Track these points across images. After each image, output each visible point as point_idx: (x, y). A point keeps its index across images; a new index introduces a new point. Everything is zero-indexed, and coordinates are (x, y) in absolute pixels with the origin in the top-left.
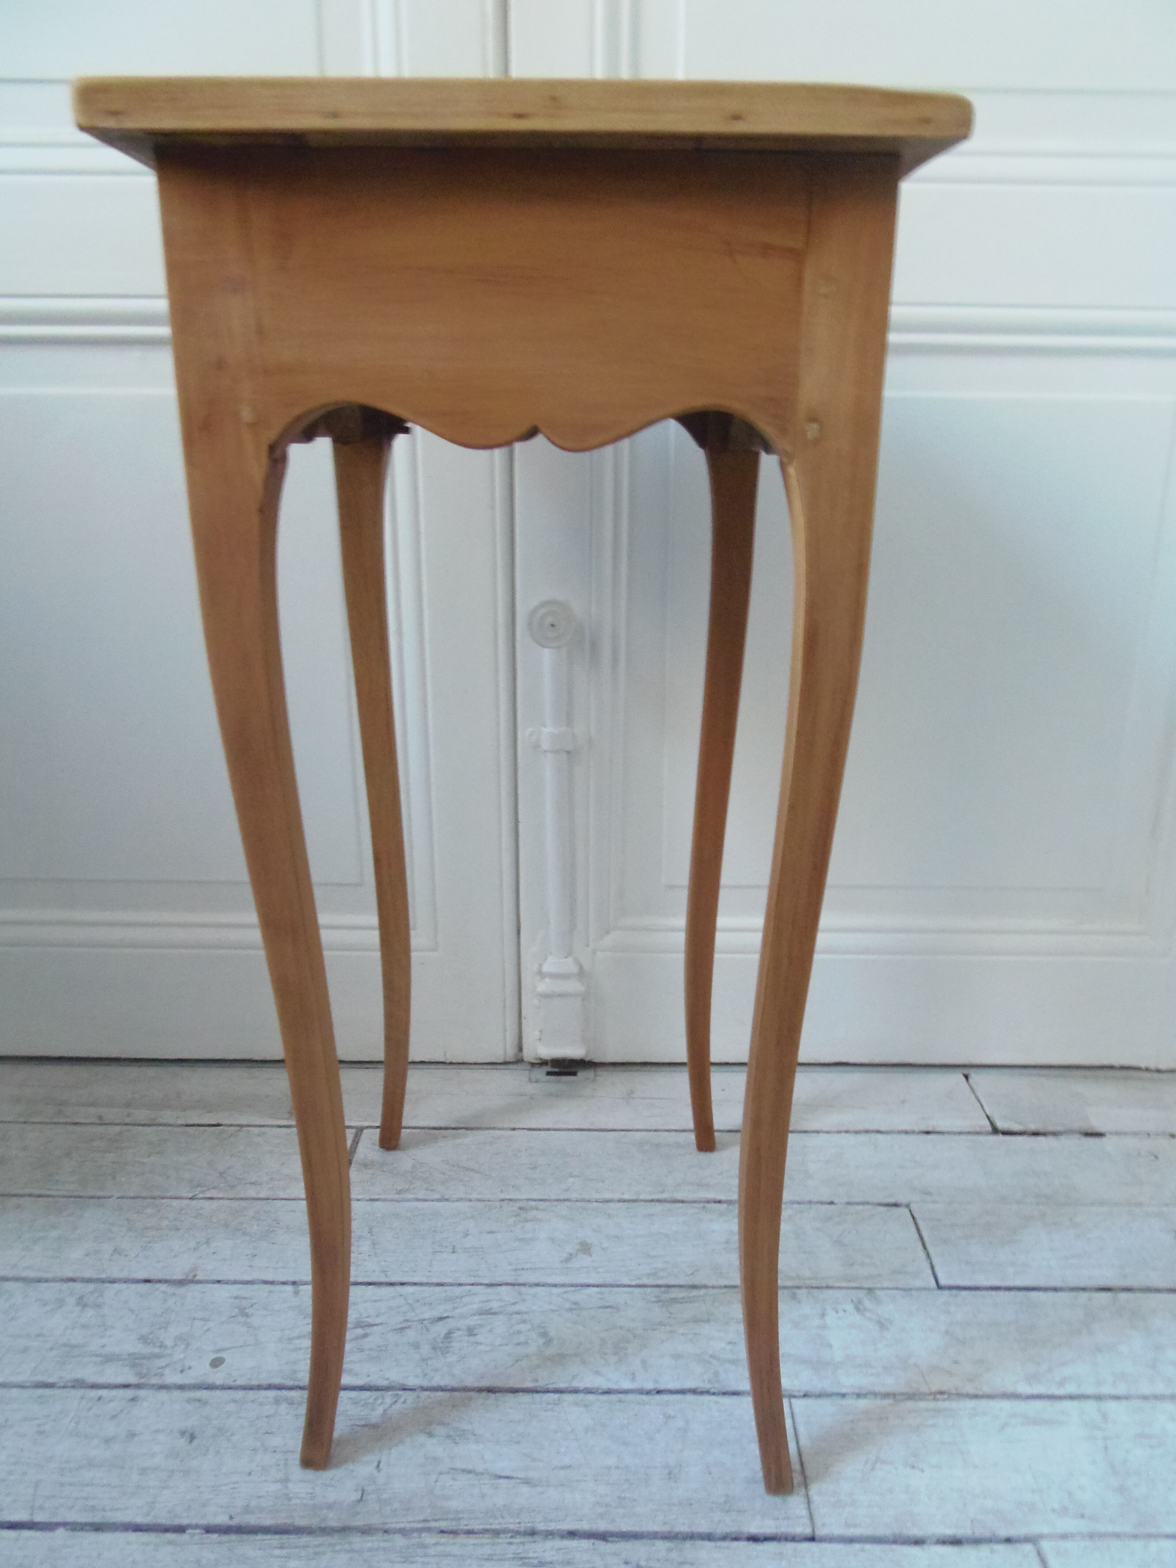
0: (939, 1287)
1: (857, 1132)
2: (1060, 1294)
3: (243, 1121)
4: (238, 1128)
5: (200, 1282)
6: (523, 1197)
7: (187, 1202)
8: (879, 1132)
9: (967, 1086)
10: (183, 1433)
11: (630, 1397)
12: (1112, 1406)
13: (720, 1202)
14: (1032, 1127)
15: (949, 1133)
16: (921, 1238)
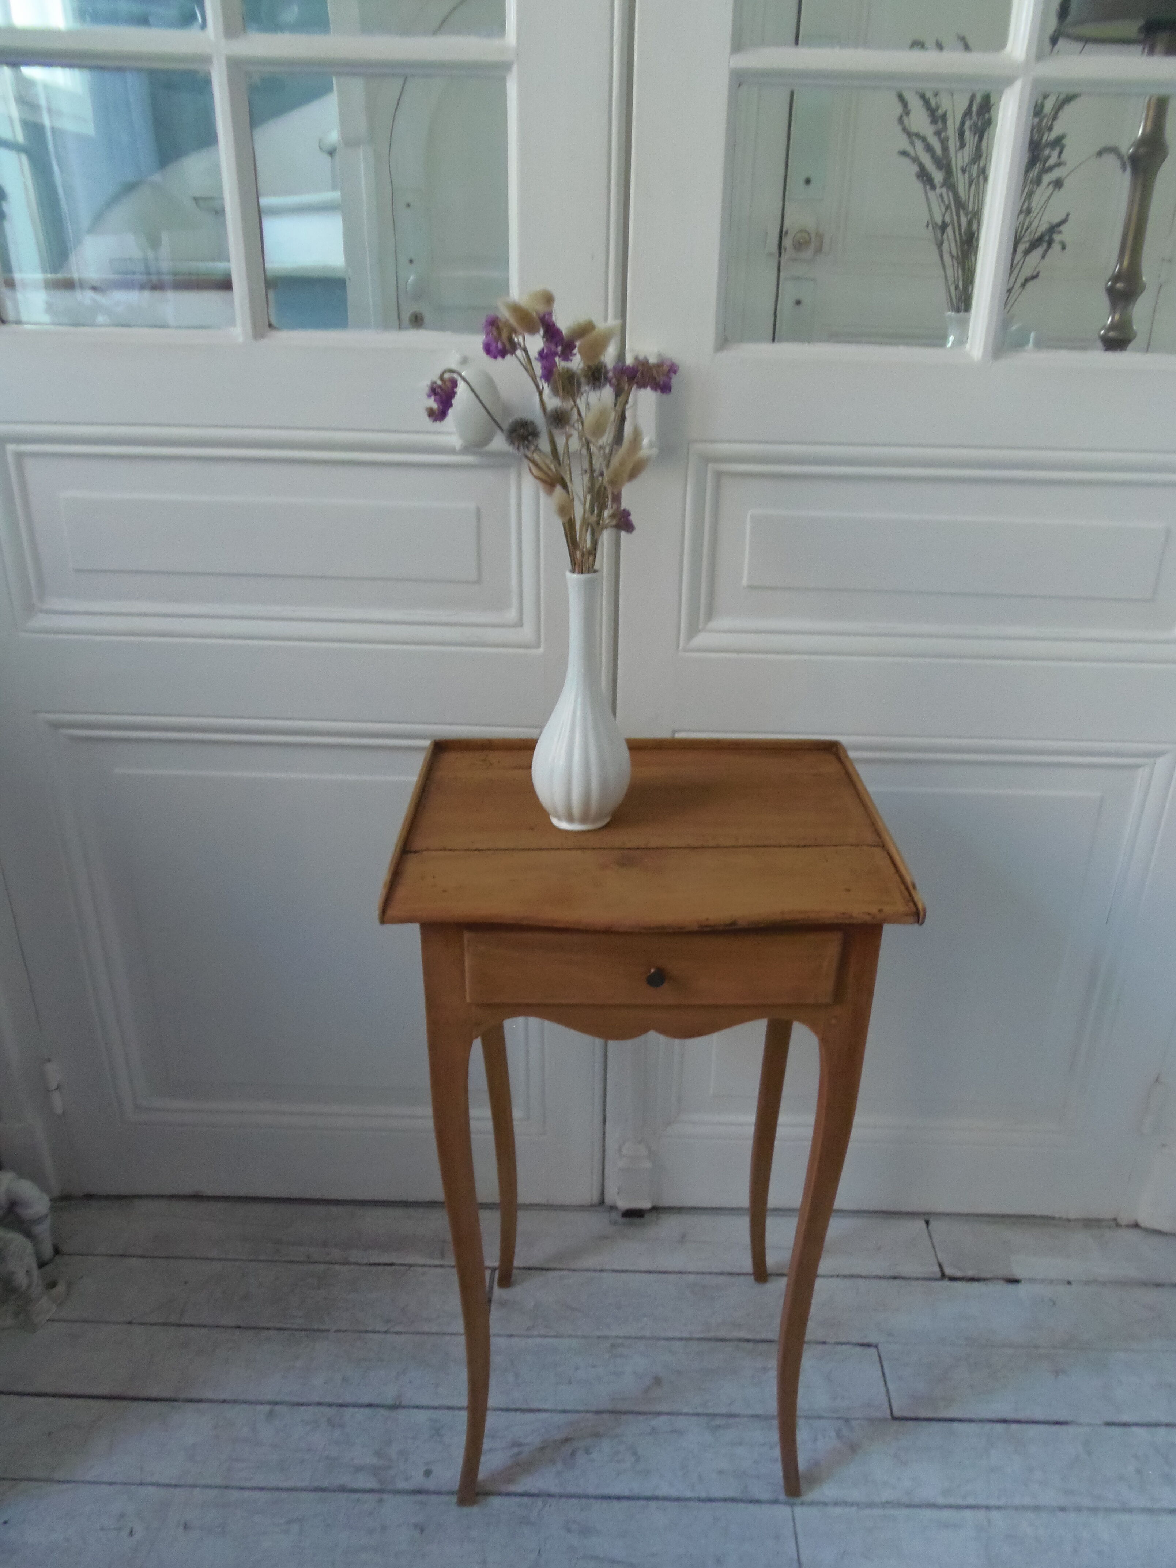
0: (894, 1418)
1: (845, 1277)
2: (973, 1425)
3: (409, 1260)
4: (407, 1268)
5: (404, 1407)
6: (614, 1334)
7: (383, 1336)
8: (861, 1277)
9: (926, 1231)
10: (416, 1526)
11: (691, 1504)
12: (995, 1514)
13: (748, 1341)
14: (970, 1273)
15: (909, 1279)
16: (884, 1375)
